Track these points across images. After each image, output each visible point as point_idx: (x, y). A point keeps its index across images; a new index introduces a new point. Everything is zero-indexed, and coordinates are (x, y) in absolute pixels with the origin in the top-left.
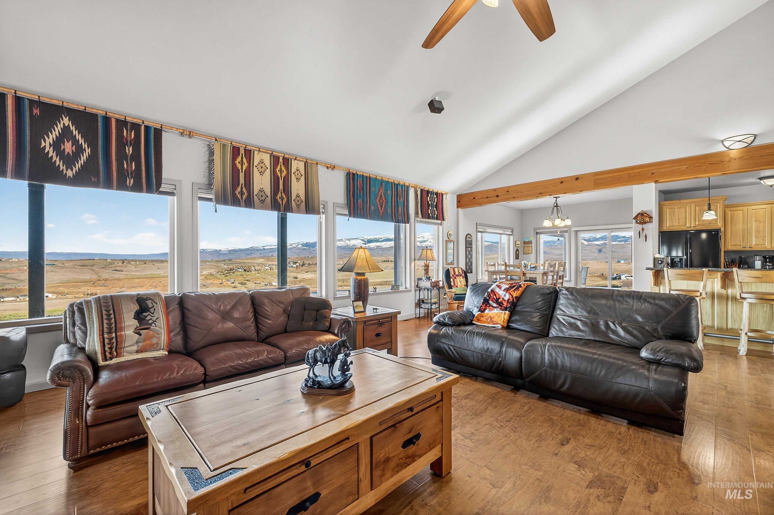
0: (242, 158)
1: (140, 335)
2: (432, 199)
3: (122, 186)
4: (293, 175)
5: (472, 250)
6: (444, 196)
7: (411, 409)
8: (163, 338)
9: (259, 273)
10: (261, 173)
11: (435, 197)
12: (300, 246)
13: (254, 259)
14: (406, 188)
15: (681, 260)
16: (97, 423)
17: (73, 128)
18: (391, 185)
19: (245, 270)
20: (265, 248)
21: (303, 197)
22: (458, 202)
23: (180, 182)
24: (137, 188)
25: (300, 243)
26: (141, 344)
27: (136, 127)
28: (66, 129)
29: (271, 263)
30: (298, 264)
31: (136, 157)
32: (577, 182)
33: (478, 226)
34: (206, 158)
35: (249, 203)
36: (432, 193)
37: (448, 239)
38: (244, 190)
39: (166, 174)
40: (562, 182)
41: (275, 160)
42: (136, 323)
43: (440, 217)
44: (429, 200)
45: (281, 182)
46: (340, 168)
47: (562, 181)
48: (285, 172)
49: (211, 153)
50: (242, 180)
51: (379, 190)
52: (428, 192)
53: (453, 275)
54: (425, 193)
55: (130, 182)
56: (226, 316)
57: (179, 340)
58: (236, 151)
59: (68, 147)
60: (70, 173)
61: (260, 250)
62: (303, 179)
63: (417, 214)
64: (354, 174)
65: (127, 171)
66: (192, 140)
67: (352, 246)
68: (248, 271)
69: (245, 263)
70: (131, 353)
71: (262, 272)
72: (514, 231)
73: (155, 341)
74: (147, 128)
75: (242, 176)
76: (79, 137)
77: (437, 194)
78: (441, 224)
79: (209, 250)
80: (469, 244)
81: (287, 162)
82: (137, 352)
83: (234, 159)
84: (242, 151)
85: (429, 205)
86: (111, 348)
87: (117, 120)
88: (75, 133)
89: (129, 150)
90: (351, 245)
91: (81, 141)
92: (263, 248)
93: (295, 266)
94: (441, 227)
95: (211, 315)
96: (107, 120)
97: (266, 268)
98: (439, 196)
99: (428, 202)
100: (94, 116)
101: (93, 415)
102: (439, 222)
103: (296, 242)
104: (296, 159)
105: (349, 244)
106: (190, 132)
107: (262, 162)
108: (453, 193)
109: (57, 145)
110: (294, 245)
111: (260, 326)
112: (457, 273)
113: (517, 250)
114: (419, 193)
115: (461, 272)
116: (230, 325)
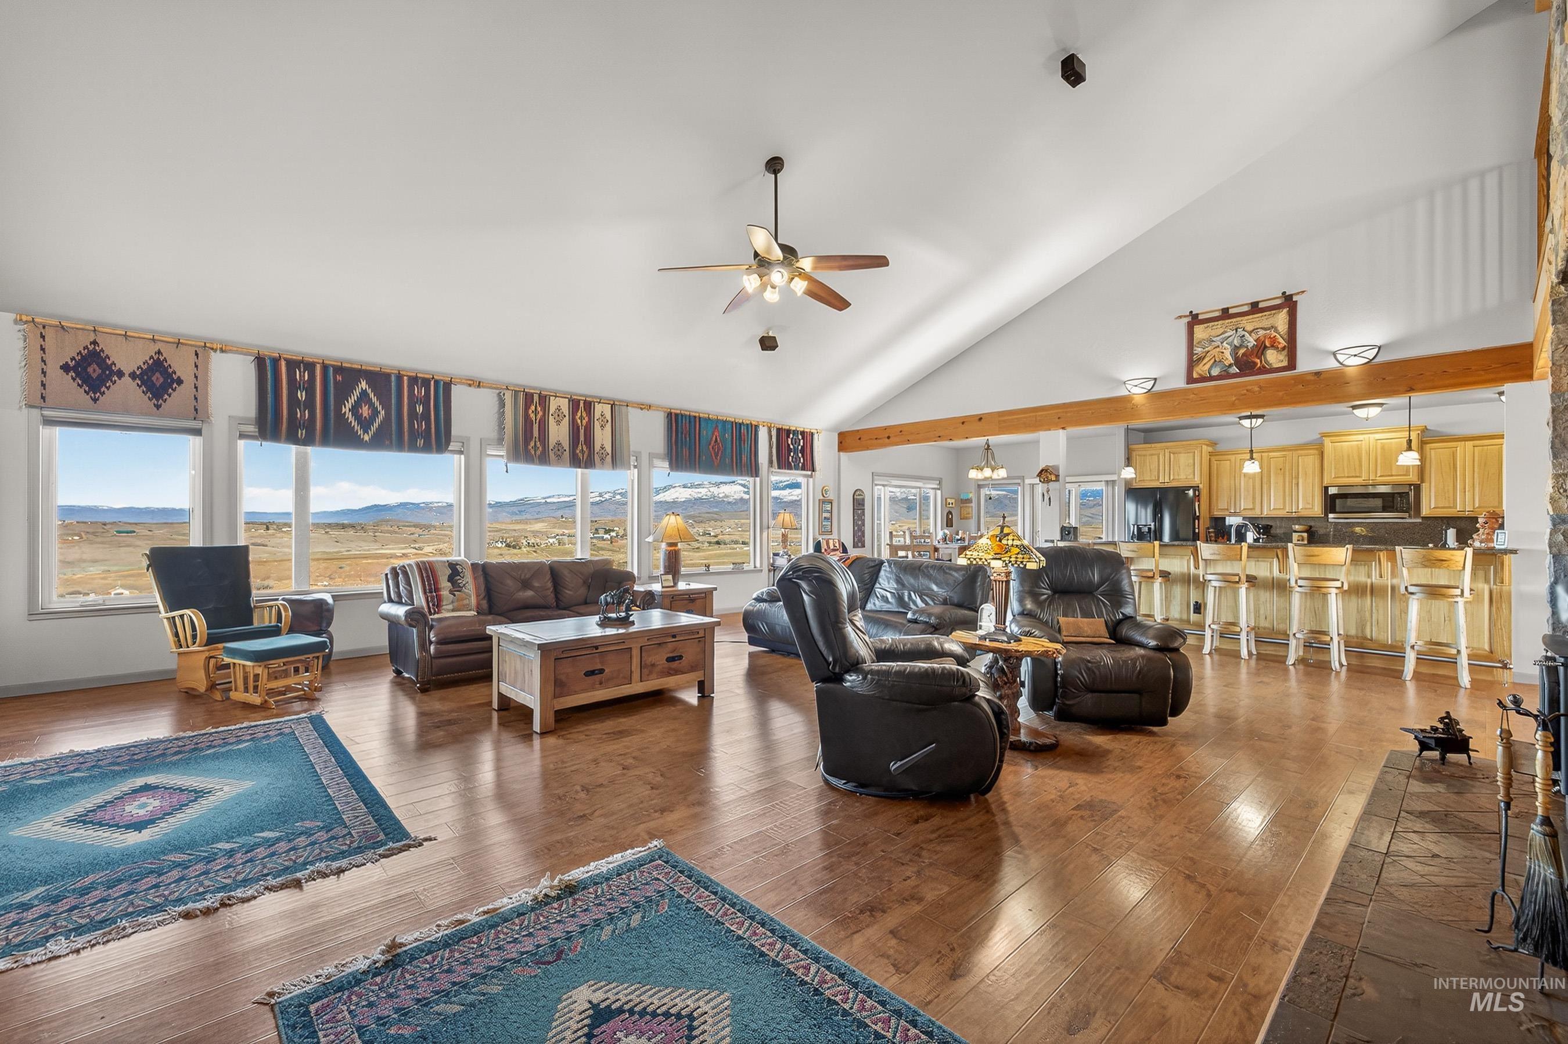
0: (536, 407)
1: (454, 595)
2: (796, 442)
3: (413, 448)
4: (596, 422)
5: (863, 514)
6: (816, 436)
7: (674, 636)
8: (473, 600)
9: (535, 552)
10: (558, 423)
11: (800, 437)
12: (618, 497)
13: (527, 523)
14: (753, 429)
15: (1150, 529)
16: (439, 655)
17: (369, 391)
18: (730, 426)
19: (508, 546)
20: (548, 500)
21: (609, 449)
22: (840, 443)
23: (468, 439)
24: (427, 448)
25: (619, 492)
26: (455, 604)
27: (426, 382)
28: (364, 393)
29: (560, 532)
30: (613, 534)
31: (426, 416)
32: (980, 423)
33: (875, 477)
34: (496, 408)
35: (543, 459)
36: (795, 432)
37: (822, 498)
38: (538, 444)
39: (455, 431)
40: (963, 423)
41: (574, 404)
42: (449, 584)
43: (808, 465)
44: (790, 442)
45: (582, 432)
46: (658, 408)
47: (964, 421)
48: (587, 419)
49: (502, 404)
50: (536, 433)
51: (713, 434)
52: (788, 432)
53: (826, 550)
54: (783, 434)
55: (420, 442)
56: (526, 584)
57: (485, 604)
58: (529, 397)
59: (365, 411)
60: (366, 438)
61: (539, 504)
62: (609, 425)
63: (771, 462)
64: (676, 415)
65: (418, 431)
66: (482, 390)
67: (724, 497)
68: (514, 547)
69: (507, 531)
70: (448, 611)
71: (542, 550)
72: (944, 483)
73: (466, 602)
74: (437, 382)
75: (536, 427)
76: (374, 399)
77: (803, 433)
78: (811, 476)
79: (436, 505)
80: (858, 504)
81: (589, 406)
82: (453, 610)
83: (527, 408)
84: (536, 398)
85: (790, 450)
86: (433, 605)
87: (410, 377)
88: (372, 395)
89: (420, 409)
90: (721, 496)
91: (377, 404)
92: (544, 501)
93: (607, 536)
94: (811, 480)
95: (509, 582)
96: (399, 377)
97: (551, 541)
98: (808, 437)
99: (789, 445)
100: (388, 376)
101: (436, 649)
102: (809, 473)
103: (611, 490)
104: (599, 403)
105: (716, 493)
106: (479, 382)
107: (559, 409)
108: (830, 430)
109: (354, 410)
110: (607, 496)
111: (559, 596)
112: (832, 547)
113: (950, 513)
114: (774, 433)
115: (837, 545)
116: (530, 593)
